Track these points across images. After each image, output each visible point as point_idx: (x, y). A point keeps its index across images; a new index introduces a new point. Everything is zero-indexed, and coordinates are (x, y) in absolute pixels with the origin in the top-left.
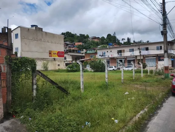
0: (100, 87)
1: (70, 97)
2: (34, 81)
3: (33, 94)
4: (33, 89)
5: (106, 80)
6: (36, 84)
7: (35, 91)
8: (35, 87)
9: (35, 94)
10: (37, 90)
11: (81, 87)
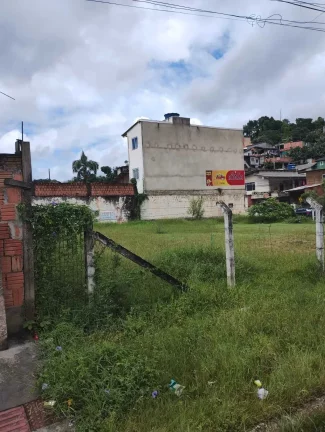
0: (297, 273)
2: (89, 259)
3: (86, 288)
4: (86, 277)
5: (319, 253)
6: (94, 265)
7: (91, 281)
8: (91, 271)
9: (90, 289)
10: (96, 278)
11: (229, 274)
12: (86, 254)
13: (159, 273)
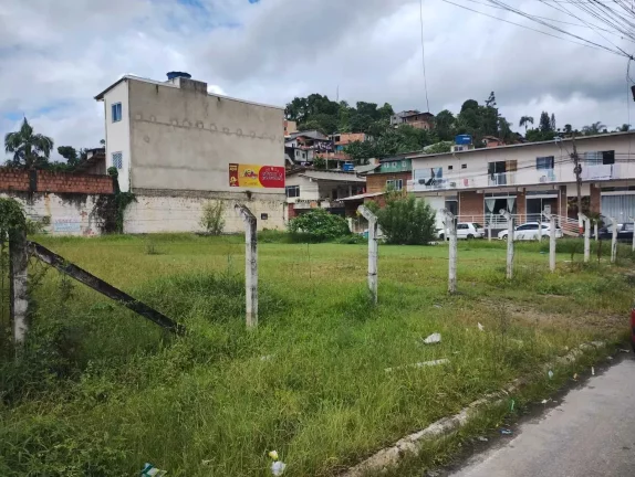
1: (178, 349)
2: (18, 286)
3: (12, 333)
4: (12, 315)
5: (371, 280)
6: (27, 295)
7: (19, 323)
8: (21, 306)
9: (19, 335)
10: (29, 318)
12: (11, 278)
13: (140, 309)
